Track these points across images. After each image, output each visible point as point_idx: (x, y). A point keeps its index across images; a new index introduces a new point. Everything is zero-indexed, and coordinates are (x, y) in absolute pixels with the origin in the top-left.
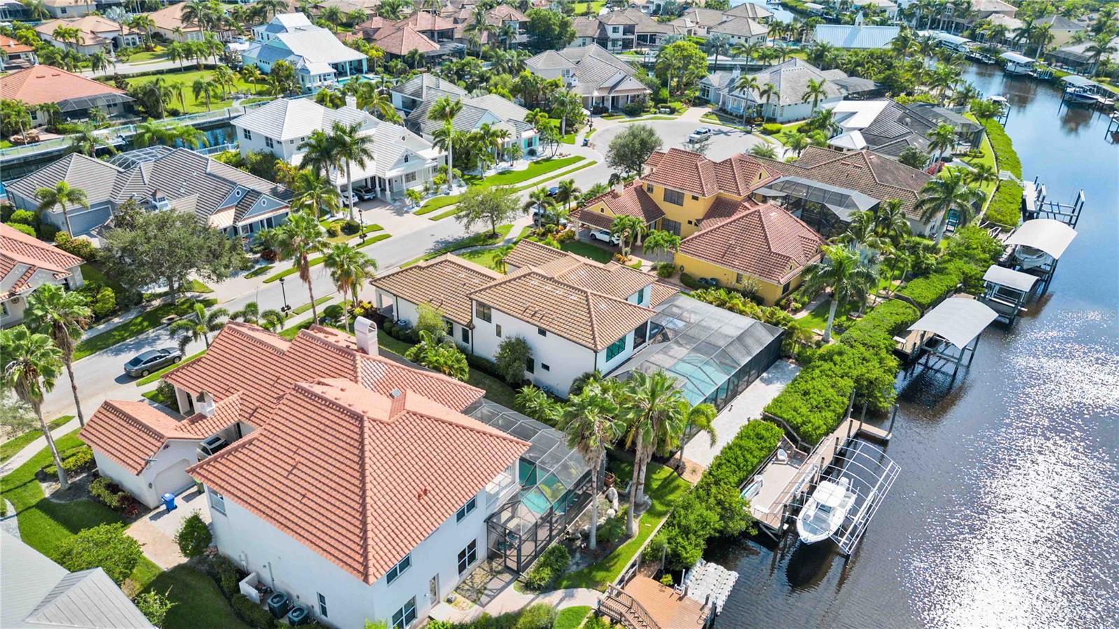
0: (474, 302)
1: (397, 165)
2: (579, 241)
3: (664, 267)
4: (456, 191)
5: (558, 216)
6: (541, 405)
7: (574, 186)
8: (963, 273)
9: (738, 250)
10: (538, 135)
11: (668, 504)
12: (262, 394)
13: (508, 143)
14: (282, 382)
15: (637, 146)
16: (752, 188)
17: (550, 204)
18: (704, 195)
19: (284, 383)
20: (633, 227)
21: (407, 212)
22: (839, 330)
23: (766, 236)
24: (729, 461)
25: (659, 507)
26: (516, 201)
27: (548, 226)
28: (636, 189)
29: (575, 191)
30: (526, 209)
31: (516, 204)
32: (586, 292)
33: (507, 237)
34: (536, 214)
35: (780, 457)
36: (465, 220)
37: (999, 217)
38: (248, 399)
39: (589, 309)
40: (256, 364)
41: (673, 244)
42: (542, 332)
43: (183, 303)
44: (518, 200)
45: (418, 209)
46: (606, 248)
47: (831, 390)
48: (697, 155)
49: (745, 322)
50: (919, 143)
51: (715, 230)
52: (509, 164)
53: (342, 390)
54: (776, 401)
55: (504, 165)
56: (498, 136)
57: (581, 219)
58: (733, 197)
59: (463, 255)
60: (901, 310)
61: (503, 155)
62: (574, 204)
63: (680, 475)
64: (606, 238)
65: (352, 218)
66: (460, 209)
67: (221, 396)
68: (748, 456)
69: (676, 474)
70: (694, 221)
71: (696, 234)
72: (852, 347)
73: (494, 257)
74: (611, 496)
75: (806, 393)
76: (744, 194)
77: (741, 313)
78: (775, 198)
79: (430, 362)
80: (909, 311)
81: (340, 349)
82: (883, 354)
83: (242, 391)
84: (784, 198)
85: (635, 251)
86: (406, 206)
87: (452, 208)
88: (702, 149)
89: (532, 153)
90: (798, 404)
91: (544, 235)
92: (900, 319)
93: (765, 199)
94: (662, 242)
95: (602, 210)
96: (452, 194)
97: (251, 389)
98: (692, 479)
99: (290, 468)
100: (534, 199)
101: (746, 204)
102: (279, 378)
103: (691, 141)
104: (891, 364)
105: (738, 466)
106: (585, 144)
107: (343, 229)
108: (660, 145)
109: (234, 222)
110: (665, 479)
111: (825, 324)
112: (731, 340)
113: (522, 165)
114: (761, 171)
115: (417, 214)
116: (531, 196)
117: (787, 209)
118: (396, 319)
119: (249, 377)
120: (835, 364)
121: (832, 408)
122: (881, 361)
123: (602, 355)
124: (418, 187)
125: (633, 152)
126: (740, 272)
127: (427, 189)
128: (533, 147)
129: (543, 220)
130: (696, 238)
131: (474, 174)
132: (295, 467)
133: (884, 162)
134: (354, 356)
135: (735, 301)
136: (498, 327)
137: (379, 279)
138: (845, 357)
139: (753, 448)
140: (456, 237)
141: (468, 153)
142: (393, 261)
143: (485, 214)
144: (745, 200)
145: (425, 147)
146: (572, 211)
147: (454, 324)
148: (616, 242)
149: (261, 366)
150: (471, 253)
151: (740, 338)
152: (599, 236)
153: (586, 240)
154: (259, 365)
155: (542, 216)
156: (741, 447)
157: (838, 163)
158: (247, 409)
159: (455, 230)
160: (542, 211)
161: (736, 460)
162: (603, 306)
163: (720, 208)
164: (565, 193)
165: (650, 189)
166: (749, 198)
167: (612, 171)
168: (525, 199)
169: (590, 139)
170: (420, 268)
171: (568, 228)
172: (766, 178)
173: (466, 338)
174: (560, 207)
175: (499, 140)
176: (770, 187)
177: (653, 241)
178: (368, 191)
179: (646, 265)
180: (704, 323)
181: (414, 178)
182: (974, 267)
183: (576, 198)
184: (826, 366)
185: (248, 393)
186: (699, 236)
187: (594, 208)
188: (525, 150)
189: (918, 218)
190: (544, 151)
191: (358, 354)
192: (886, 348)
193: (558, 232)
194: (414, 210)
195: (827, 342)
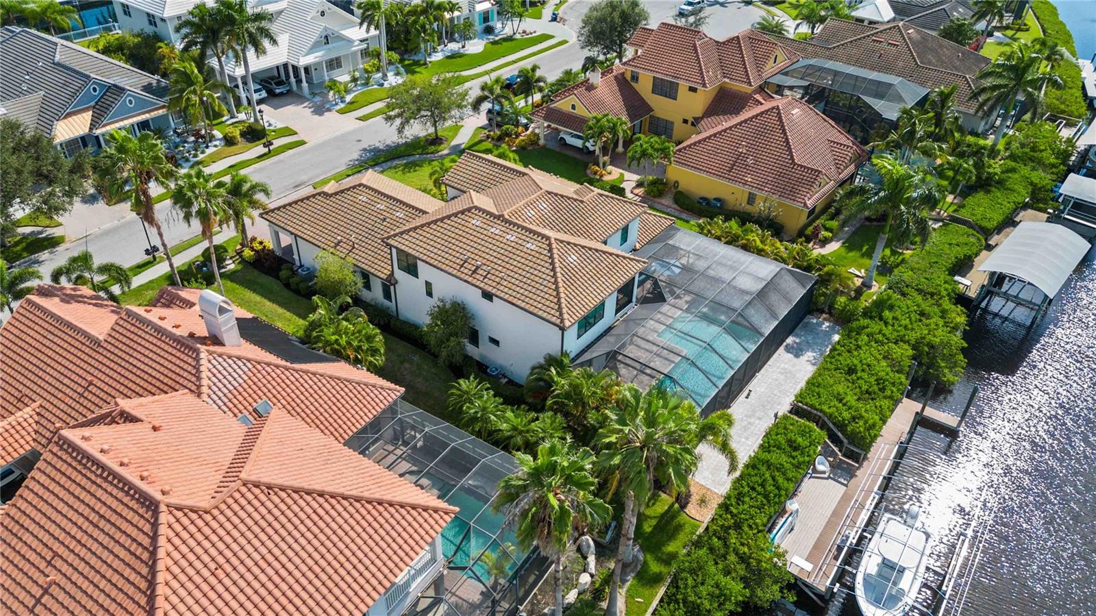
0: (394, 251)
1: (315, 47)
2: (544, 147)
3: (653, 183)
4: (393, 80)
5: (517, 113)
6: (484, 409)
7: (538, 73)
8: (1032, 184)
9: (750, 161)
10: (496, 8)
11: (669, 559)
12: (66, 408)
13: (458, 17)
14: (94, 390)
15: (618, 20)
16: (765, 76)
17: (507, 99)
18: (704, 85)
19: (98, 392)
20: (613, 129)
21: (329, 110)
22: (885, 269)
23: (787, 141)
24: (753, 489)
25: (655, 567)
26: (464, 95)
27: (505, 127)
28: (616, 77)
29: (539, 80)
30: (476, 106)
31: (463, 99)
32: (548, 238)
33: (454, 143)
34: (490, 111)
35: (820, 468)
36: (398, 121)
37: (1063, 107)
38: (47, 414)
39: (552, 263)
40: (60, 359)
41: (665, 153)
42: (488, 296)
43: (17, 244)
44: (466, 94)
45: (342, 105)
46: (578, 156)
47: (884, 363)
48: (694, 31)
49: (766, 269)
50: (959, 12)
51: (720, 133)
52: (460, 45)
53: (155, 429)
54: (811, 383)
55: (454, 46)
56: (445, 9)
57: (546, 119)
58: (744, 88)
59: (395, 168)
60: (963, 239)
61: (452, 34)
62: (537, 97)
63: (683, 507)
64: (578, 143)
65: (256, 120)
66: (390, 107)
67: (11, 408)
68: (780, 480)
69: (676, 505)
70: (691, 120)
71: (695, 138)
72: (904, 295)
73: (431, 175)
74: (584, 549)
75: (851, 371)
76: (756, 84)
77: (760, 252)
78: (791, 88)
79: (328, 343)
80: (972, 240)
81: (177, 340)
82: (947, 304)
83: (39, 401)
84: (806, 88)
85: (616, 160)
86: (329, 101)
87: (380, 105)
88: (698, 23)
89: (489, 30)
90: (840, 388)
91: (500, 139)
92: (961, 252)
93: (779, 90)
94: (650, 151)
95: (573, 107)
96: (386, 85)
97: (52, 399)
98: (700, 515)
99: (37, 592)
100: (486, 93)
101: (757, 97)
102: (91, 383)
103: (681, 14)
104: (958, 319)
105: (766, 496)
106: (554, 19)
107: (243, 134)
108: (646, 19)
109: (91, 129)
110: (663, 516)
111: (866, 261)
112: (748, 298)
113: (475, 46)
114: (777, 53)
115: (341, 112)
116: (483, 89)
117: (808, 102)
118: (298, 263)
119: (51, 380)
120: (886, 323)
121: (888, 393)
122: (944, 314)
123: (572, 333)
124: (343, 78)
125: (612, 28)
126: (754, 191)
127: (354, 80)
128: (490, 23)
129: (499, 119)
130: (694, 144)
131: (416, 58)
132: (46, 591)
133: (925, 38)
134: (197, 352)
135: (751, 237)
136: (428, 285)
137: (273, 211)
138: (898, 314)
139: (787, 466)
140: (389, 142)
141: (408, 32)
142: (304, 178)
143: (423, 113)
144: (756, 92)
145: (351, 25)
146: (536, 106)
147: (371, 276)
148: (591, 149)
149: (67, 363)
150: (406, 165)
151: (762, 294)
152: (570, 140)
153: (552, 145)
154: (64, 362)
155: (499, 114)
156: (769, 465)
157: (869, 40)
158: (44, 432)
159: (385, 134)
160: (497, 108)
161: (762, 485)
162: (573, 258)
163: (725, 102)
164: (526, 84)
165: (635, 78)
166: (761, 89)
167: (587, 53)
168: (475, 93)
169: (560, 12)
170: (326, 194)
171: (530, 129)
172: (783, 62)
173: (387, 295)
174: (520, 103)
175: (447, 15)
176: (786, 74)
177: (639, 149)
178: (280, 83)
179: (630, 180)
180: (711, 273)
181: (339, 66)
182: (1043, 174)
183: (541, 90)
184: (875, 326)
185: (47, 405)
186: (699, 142)
187: (564, 104)
188: (479, 26)
189: (972, 111)
190: (505, 28)
191: (203, 348)
192: (949, 295)
193: (518, 135)
194: (338, 108)
195: (870, 287)
